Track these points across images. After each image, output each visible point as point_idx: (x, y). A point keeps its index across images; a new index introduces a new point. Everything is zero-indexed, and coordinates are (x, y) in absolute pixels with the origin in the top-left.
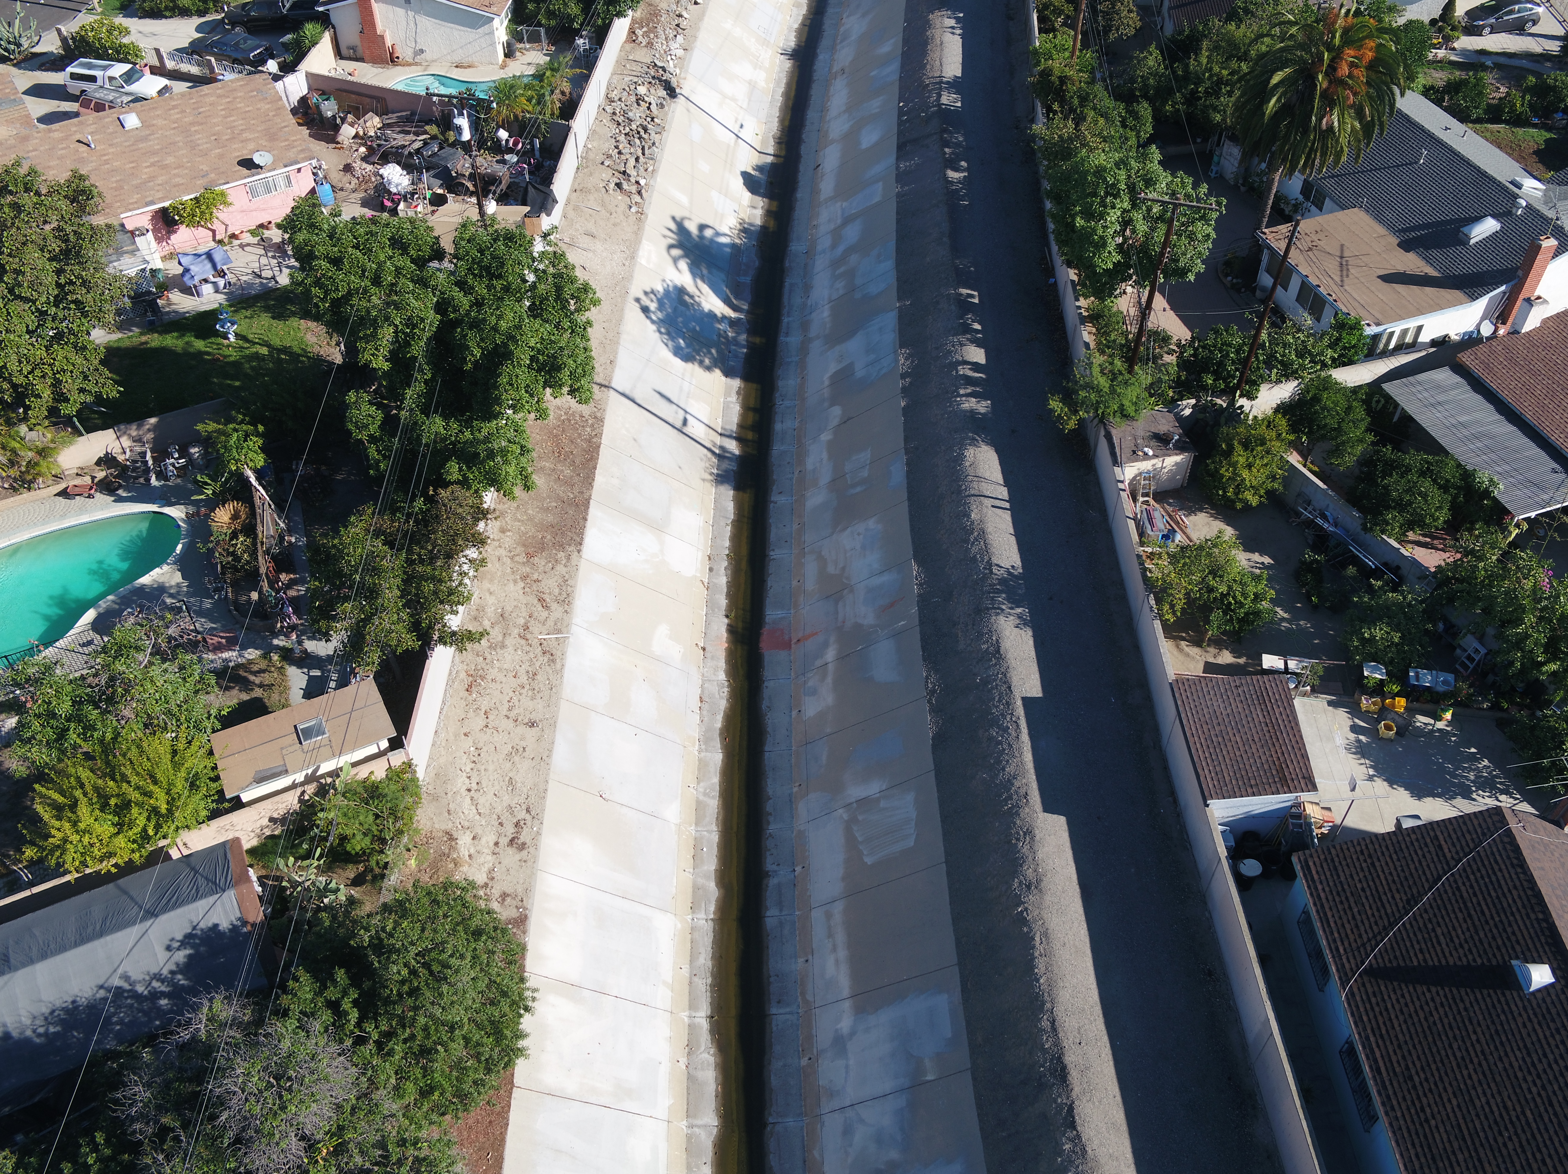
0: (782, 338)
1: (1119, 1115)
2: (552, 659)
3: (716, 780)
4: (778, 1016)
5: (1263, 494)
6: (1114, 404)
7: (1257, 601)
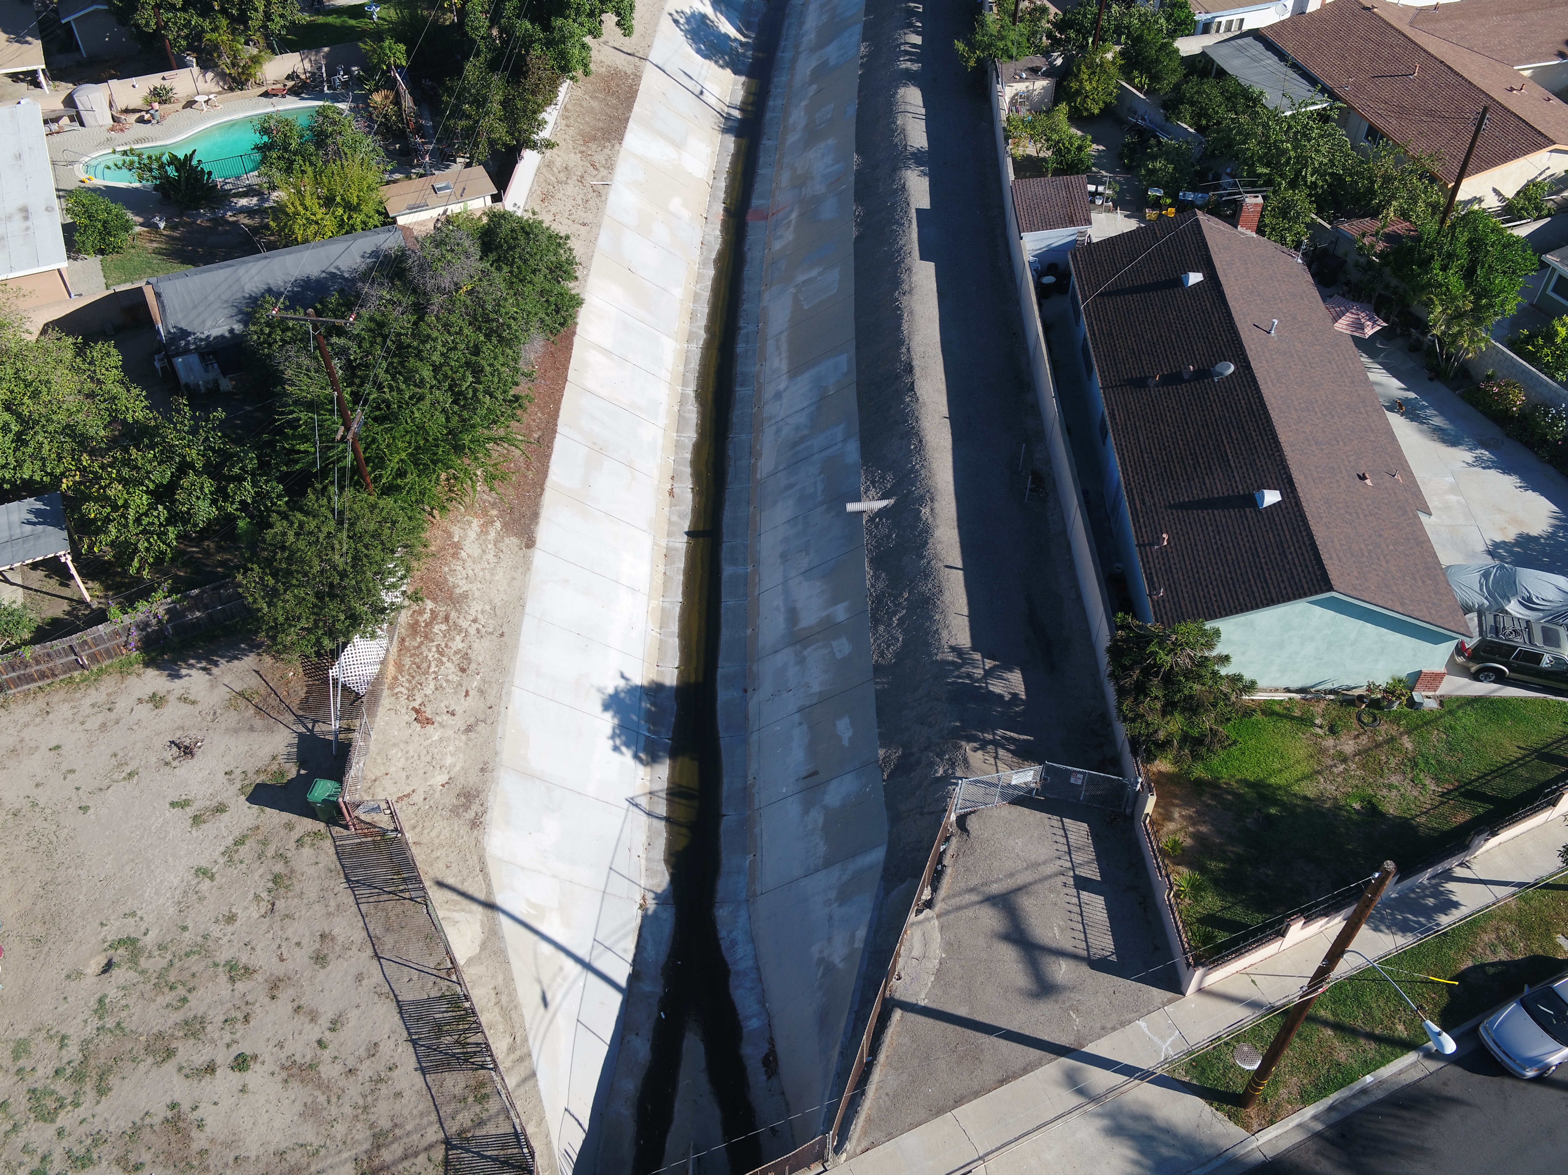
0: (779, 54)
1: (943, 387)
2: (599, 195)
3: (709, 283)
4: (740, 392)
5: (1101, 105)
6: (1001, 44)
7: (1080, 149)
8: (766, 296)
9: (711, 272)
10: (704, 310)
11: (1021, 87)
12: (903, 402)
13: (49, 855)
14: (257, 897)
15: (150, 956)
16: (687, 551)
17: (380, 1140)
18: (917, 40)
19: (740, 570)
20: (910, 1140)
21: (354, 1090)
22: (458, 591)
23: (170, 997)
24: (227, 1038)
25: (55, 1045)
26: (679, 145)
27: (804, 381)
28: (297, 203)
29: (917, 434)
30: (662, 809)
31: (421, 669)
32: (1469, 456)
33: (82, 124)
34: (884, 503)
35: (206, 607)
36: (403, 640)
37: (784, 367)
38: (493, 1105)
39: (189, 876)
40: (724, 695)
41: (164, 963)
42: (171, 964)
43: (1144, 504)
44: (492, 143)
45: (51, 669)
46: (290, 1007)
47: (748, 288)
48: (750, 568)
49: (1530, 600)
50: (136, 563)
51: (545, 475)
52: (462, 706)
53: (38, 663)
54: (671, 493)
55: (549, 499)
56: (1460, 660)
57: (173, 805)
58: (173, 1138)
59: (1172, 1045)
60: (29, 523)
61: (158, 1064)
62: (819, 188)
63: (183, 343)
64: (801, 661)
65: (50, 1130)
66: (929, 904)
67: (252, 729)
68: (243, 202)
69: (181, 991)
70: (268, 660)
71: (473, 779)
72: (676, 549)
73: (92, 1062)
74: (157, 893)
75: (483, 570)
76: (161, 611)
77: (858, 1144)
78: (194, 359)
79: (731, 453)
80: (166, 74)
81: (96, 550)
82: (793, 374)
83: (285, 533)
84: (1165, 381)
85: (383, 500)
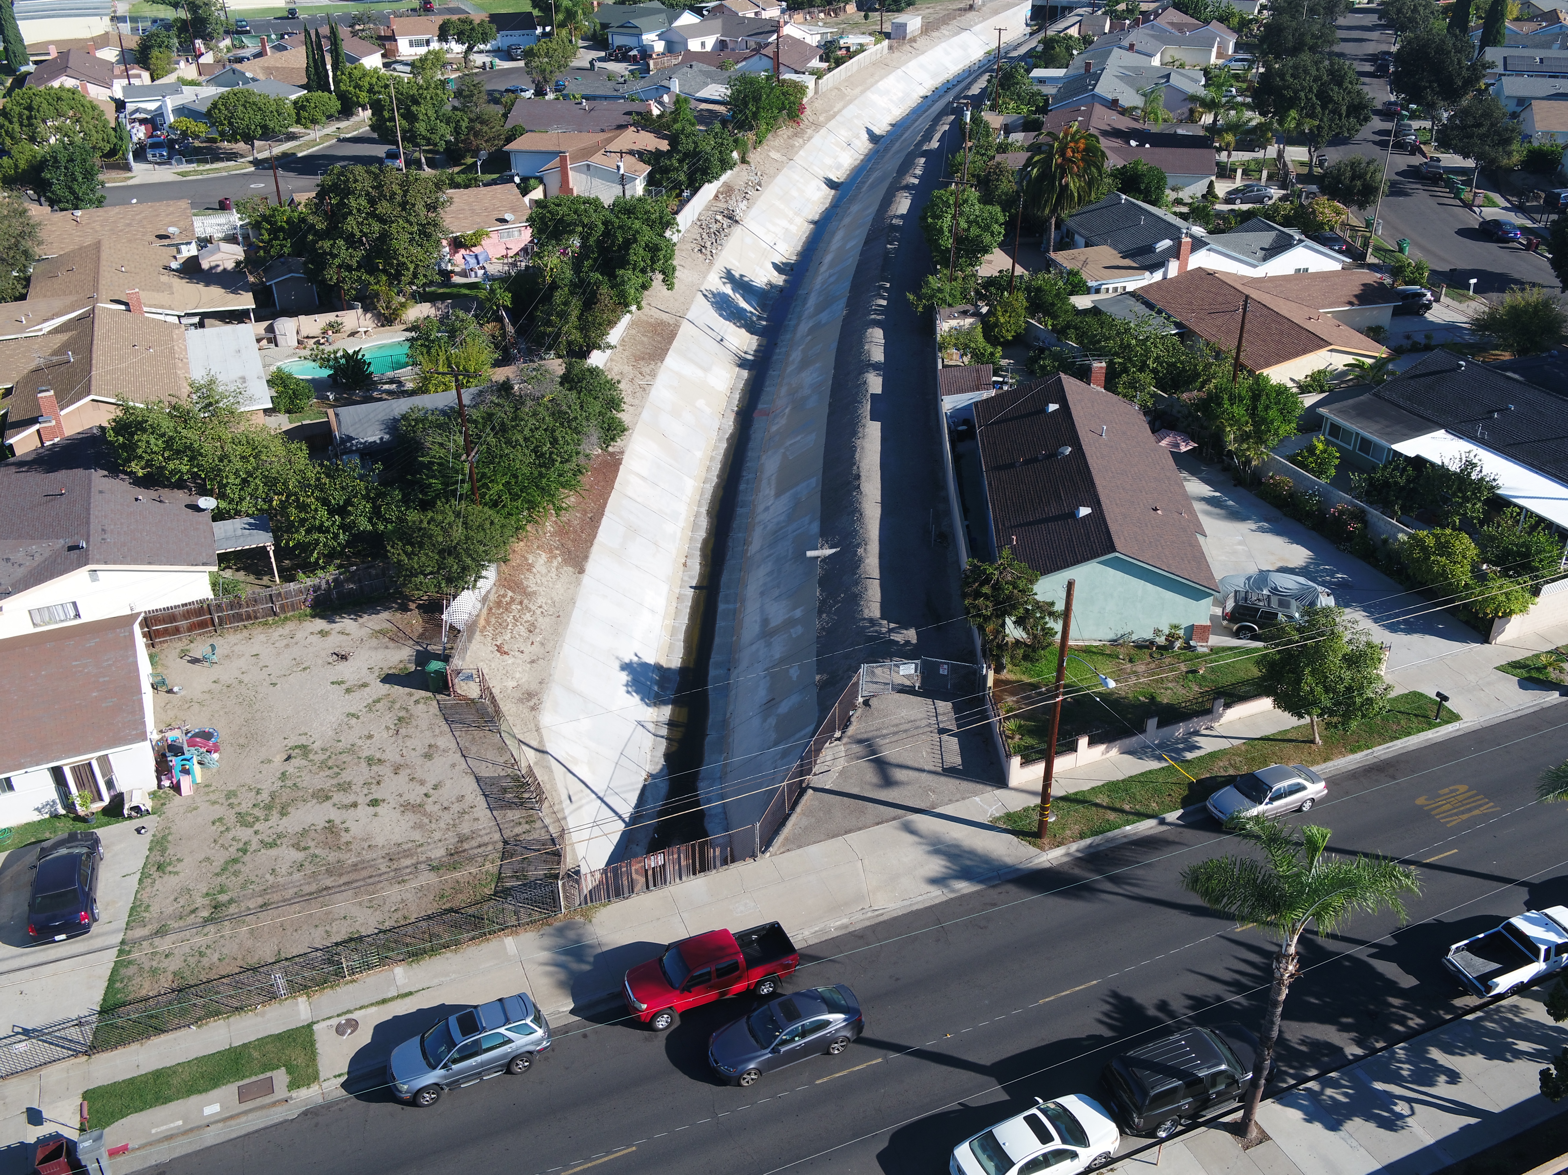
1: (878, 486)
2: (644, 390)
3: (722, 451)
4: (740, 511)
5: (1013, 333)
6: (940, 296)
7: (992, 354)
8: (764, 457)
9: (724, 445)
10: (717, 467)
11: (954, 323)
12: (852, 495)
13: (250, 706)
14: (387, 728)
15: (316, 753)
16: (693, 597)
17: (462, 839)
18: (884, 303)
19: (731, 606)
20: (814, 849)
21: (447, 817)
22: (530, 589)
23: (328, 772)
24: (366, 791)
25: (253, 793)
26: (706, 370)
27: (785, 498)
29: (859, 511)
30: (664, 731)
31: (502, 625)
32: (1253, 526)
33: (276, 345)
34: (833, 551)
35: (360, 580)
36: (491, 608)
37: (773, 493)
38: (538, 824)
39: (343, 717)
40: (712, 672)
41: (325, 757)
42: (330, 757)
43: (1004, 525)
44: (570, 343)
45: (254, 611)
46: (407, 778)
47: (750, 454)
48: (738, 605)
49: (1276, 589)
50: (315, 555)
51: (595, 537)
52: (528, 649)
53: (248, 606)
54: (685, 565)
55: (596, 550)
56: (1225, 623)
57: (333, 683)
58: (329, 836)
59: (996, 809)
60: (245, 529)
61: (320, 803)
62: (806, 392)
63: (350, 444)
64: (769, 645)
65: (250, 831)
66: (839, 739)
67: (387, 647)
68: (386, 387)
69: (336, 770)
70: (398, 615)
71: (534, 686)
72: (685, 595)
73: (277, 801)
74: (321, 724)
75: (547, 581)
76: (331, 578)
77: (779, 848)
78: (355, 457)
79: (730, 544)
80: (339, 313)
81: (291, 544)
82: (778, 495)
83: (421, 521)
84: (1026, 462)
85: (486, 509)
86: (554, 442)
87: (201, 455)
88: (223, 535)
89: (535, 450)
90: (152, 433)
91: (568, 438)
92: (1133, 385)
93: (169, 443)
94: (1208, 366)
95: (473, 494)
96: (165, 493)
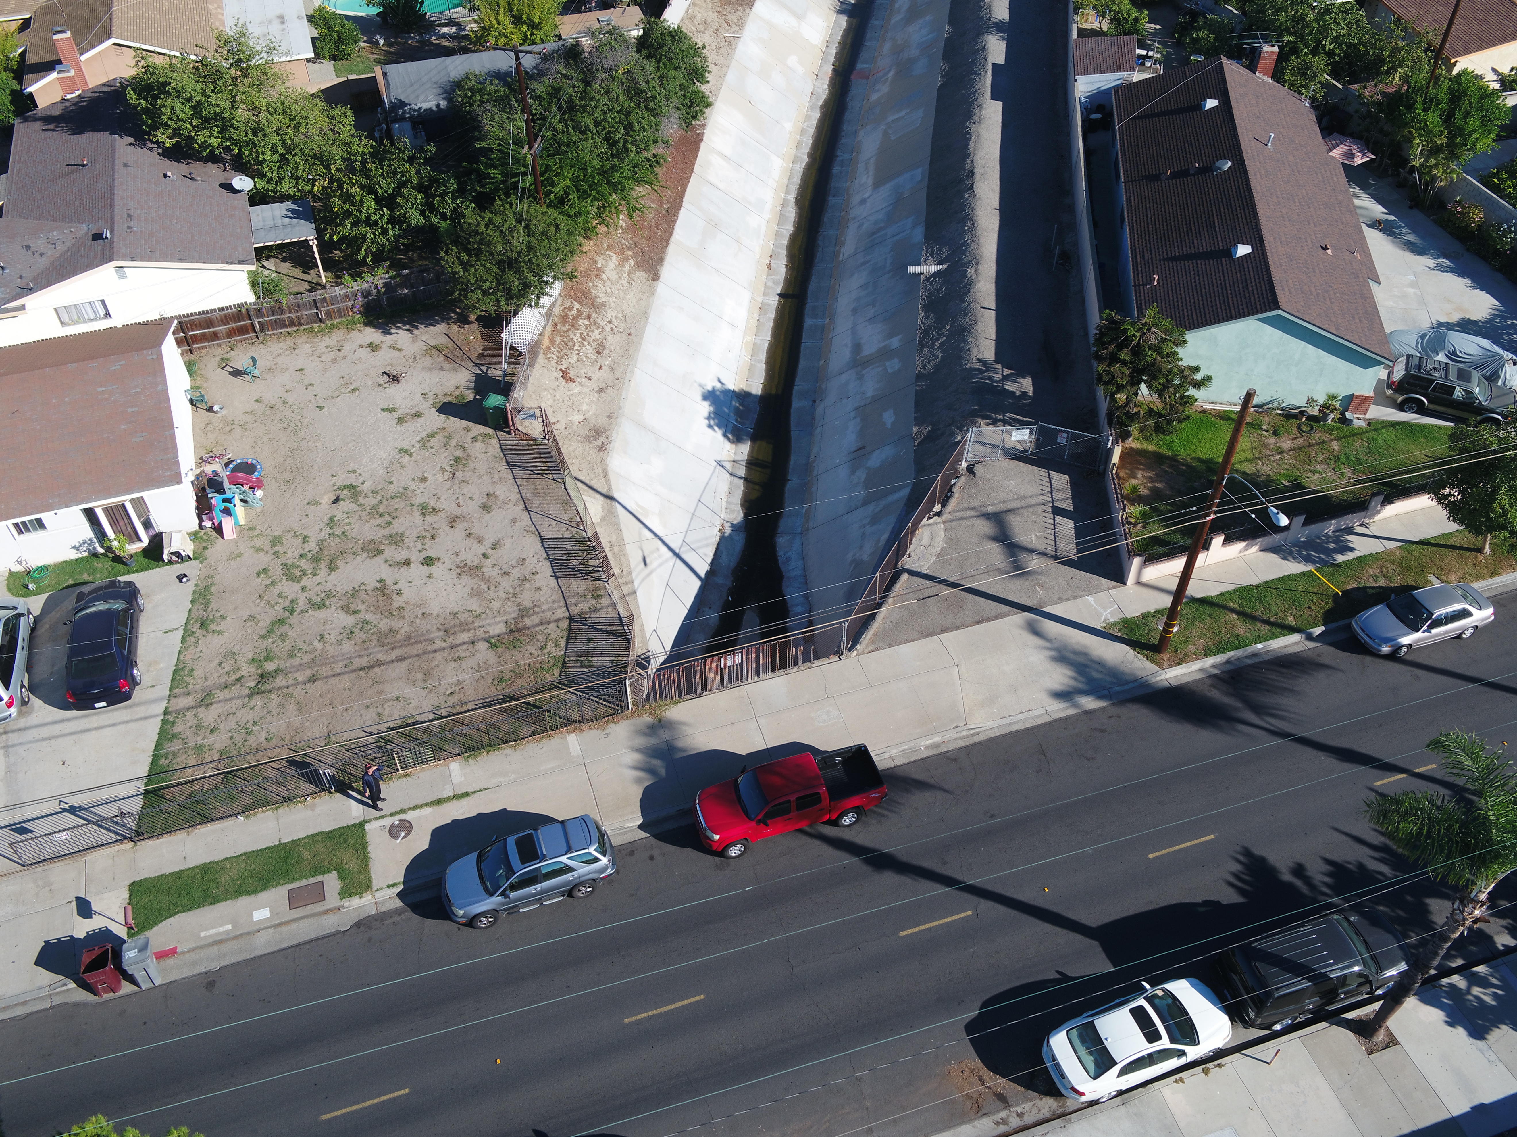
1: (997, 188)
2: (730, 44)
3: (815, 123)
4: (832, 200)
7: (1136, 20)
8: (862, 133)
9: (817, 115)
10: (808, 141)
12: (963, 197)
13: (295, 433)
14: (443, 469)
15: (366, 496)
16: (778, 307)
17: (523, 612)
19: (819, 322)
20: (905, 649)
21: (507, 584)
22: (598, 300)
23: (380, 521)
24: (419, 547)
25: (300, 541)
26: (800, 17)
27: (885, 191)
28: (492, 19)
29: (971, 219)
30: (742, 472)
31: (568, 345)
32: (1431, 263)
34: (939, 267)
35: (412, 286)
36: (556, 325)
37: (870, 181)
38: (605, 601)
39: (395, 453)
40: (797, 404)
41: (376, 501)
42: (381, 502)
43: (1144, 258)
45: (298, 318)
46: (463, 534)
47: (846, 127)
48: (827, 321)
49: (1454, 353)
50: (363, 252)
51: (671, 234)
52: (596, 374)
53: (290, 312)
54: (769, 267)
55: (672, 251)
56: (1389, 392)
57: (383, 410)
58: (380, 599)
59: (1111, 613)
60: (287, 217)
61: (371, 558)
62: (914, 52)
63: (401, 111)
64: (860, 378)
65: (297, 587)
66: (938, 514)
67: (442, 369)
68: (445, 30)
69: (388, 518)
70: (455, 328)
71: (602, 422)
72: (769, 305)
73: (326, 552)
74: (372, 461)
75: (618, 290)
76: (380, 283)
77: (867, 646)
78: (407, 126)
79: (820, 242)
81: (335, 238)
82: (877, 185)
83: (478, 224)
84: (1174, 175)
85: (551, 210)
86: (629, 127)
87: (232, 126)
88: (261, 225)
89: (607, 139)
90: (178, 97)
91: (644, 123)
92: (1303, 71)
93: (197, 108)
94: (1396, 50)
95: (537, 191)
96: (197, 168)
